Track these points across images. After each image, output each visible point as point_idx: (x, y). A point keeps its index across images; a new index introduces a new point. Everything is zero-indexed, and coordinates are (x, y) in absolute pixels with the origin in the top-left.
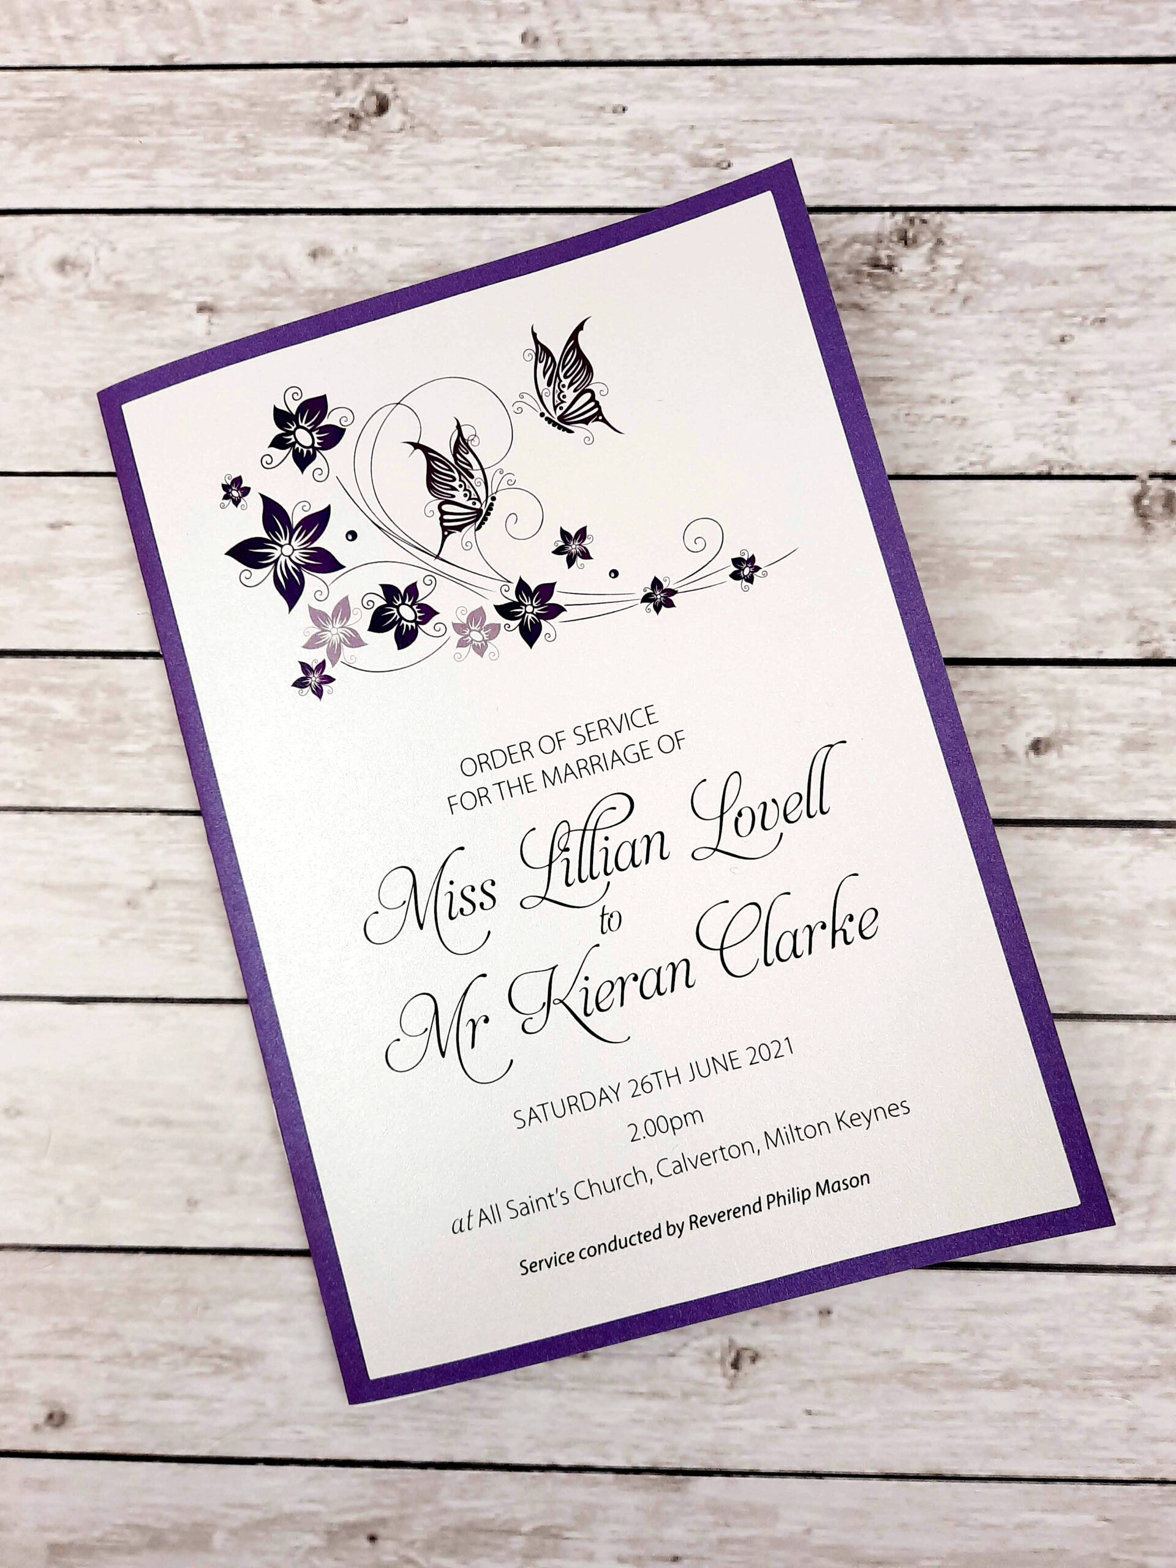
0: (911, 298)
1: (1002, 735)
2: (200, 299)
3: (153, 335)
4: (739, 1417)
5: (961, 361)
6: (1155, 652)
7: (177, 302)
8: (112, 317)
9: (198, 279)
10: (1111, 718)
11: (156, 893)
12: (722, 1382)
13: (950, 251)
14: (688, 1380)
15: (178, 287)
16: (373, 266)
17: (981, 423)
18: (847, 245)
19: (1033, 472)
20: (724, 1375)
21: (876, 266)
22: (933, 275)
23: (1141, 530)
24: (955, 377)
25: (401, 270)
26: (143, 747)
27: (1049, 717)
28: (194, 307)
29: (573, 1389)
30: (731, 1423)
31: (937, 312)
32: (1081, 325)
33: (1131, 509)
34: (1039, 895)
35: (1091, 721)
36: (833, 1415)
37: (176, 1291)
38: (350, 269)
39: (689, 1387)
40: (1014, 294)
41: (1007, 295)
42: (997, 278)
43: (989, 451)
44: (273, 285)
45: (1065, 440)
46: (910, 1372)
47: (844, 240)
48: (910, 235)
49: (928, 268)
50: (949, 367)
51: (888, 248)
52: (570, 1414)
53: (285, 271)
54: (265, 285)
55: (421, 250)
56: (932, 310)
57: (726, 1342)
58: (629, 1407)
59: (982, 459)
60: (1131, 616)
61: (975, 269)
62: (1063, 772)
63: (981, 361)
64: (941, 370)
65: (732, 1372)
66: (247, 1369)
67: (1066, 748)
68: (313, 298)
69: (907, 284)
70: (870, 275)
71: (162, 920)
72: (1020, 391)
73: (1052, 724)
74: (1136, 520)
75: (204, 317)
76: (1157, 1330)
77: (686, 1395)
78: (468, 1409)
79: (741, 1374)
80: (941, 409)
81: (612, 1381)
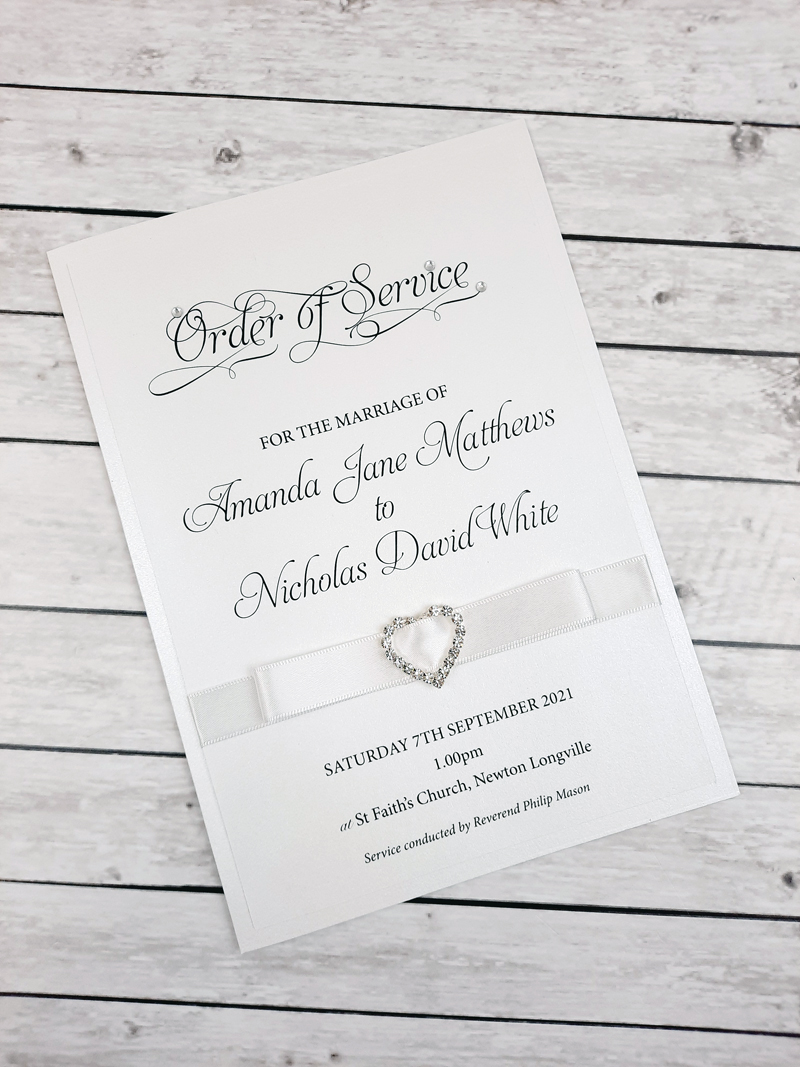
1: (637, 289)
5: (620, 41)
6: (742, 238)
10: (709, 281)
19: (665, 116)
23: (735, 158)
24: (616, 51)
27: (669, 279)
32: (702, 21)
33: (729, 144)
34: (656, 396)
35: (696, 282)
43: (637, 101)
45: (687, 96)
60: (726, 214)
62: (677, 315)
63: (634, 41)
67: (679, 299)
72: (659, 63)
73: (670, 283)
74: (733, 151)
76: (721, 683)
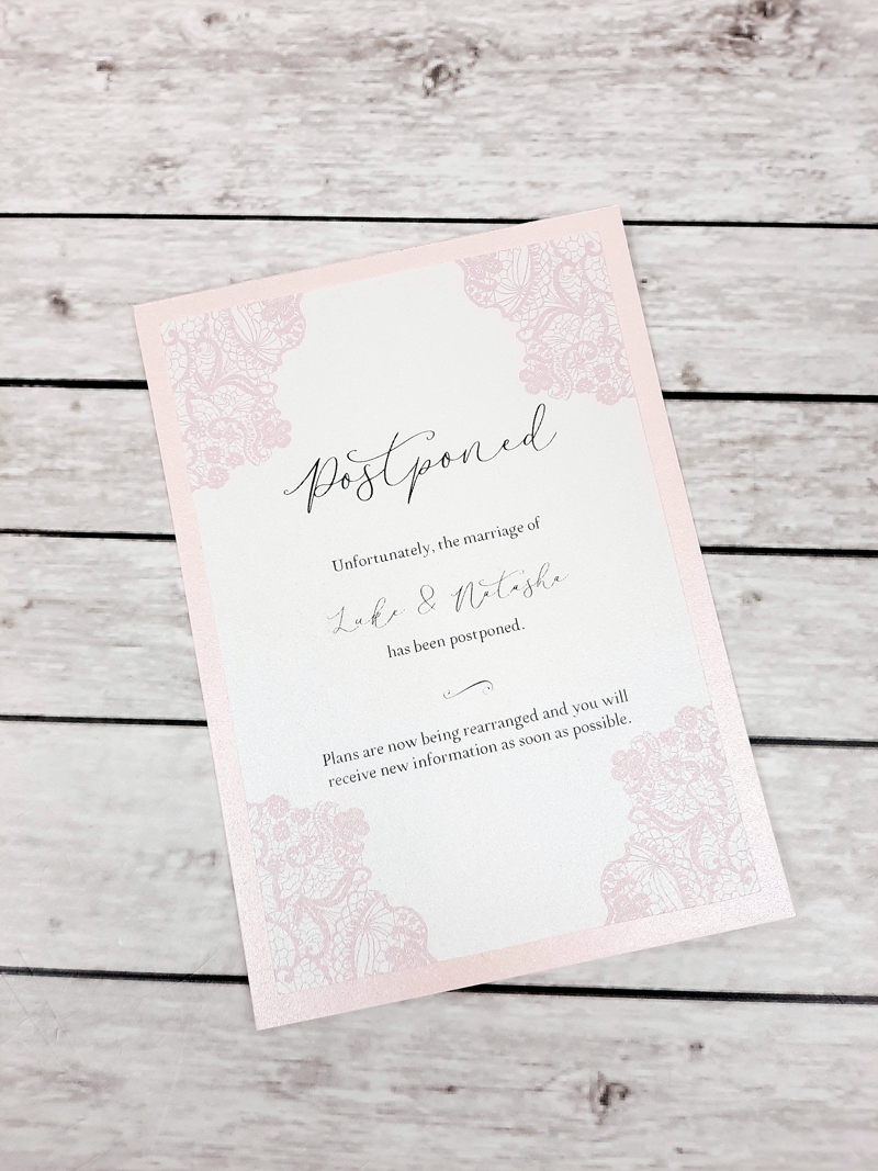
0: (770, 63)
2: (101, 59)
3: (53, 90)
4: (607, 1154)
7: (79, 61)
8: (16, 74)
9: (99, 40)
11: (31, 612)
12: (591, 1118)
13: (807, 21)
14: (555, 1116)
15: (80, 47)
16: (263, 31)
17: (839, 177)
18: (710, 15)
20: (593, 1111)
21: (737, 35)
22: (792, 43)
25: (291, 33)
26: (25, 470)
28: (95, 66)
29: (437, 1124)
30: (599, 1161)
31: (795, 76)
36: (704, 1154)
37: (35, 1013)
38: (242, 33)
39: (556, 1123)
40: (868, 60)
41: (862, 60)
42: (851, 45)
44: (169, 47)
46: (783, 1110)
47: (707, 11)
48: (769, 6)
49: (786, 37)
50: (807, 126)
51: (748, 18)
52: (434, 1150)
53: (181, 34)
54: (162, 46)
55: (308, 16)
56: (791, 74)
57: (596, 1076)
58: (495, 1143)
59: (842, 209)
61: (830, 37)
64: (800, 128)
65: (601, 1108)
66: (105, 1096)
68: (207, 58)
69: (766, 51)
70: (731, 43)
71: (35, 639)
75: (103, 75)
77: (554, 1132)
78: (329, 1142)
79: (610, 1110)
80: (800, 164)
81: (477, 1116)
